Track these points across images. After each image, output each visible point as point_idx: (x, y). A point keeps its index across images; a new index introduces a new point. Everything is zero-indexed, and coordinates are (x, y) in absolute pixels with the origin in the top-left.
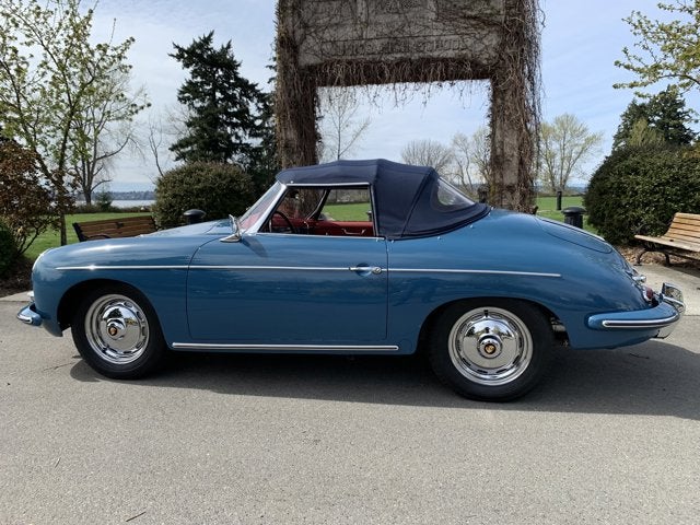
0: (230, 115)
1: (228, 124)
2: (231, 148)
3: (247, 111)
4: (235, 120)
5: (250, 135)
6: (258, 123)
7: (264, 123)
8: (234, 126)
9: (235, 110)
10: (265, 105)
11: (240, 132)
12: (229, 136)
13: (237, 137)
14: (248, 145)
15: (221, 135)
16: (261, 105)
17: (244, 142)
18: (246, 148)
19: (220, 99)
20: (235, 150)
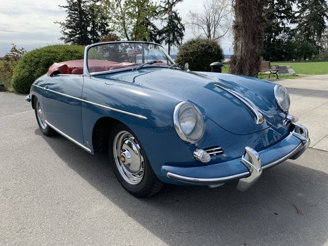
0: (280, 12)
1: (279, 17)
2: (279, 30)
3: (291, 9)
4: (283, 15)
5: (291, 22)
6: (297, 15)
7: (301, 15)
8: (282, 18)
9: (284, 9)
10: (303, 4)
11: (285, 21)
12: (278, 24)
13: (283, 24)
14: (288, 28)
15: (274, 24)
16: (300, 5)
17: (286, 26)
18: (287, 30)
19: (276, 4)
20: (281, 31)
